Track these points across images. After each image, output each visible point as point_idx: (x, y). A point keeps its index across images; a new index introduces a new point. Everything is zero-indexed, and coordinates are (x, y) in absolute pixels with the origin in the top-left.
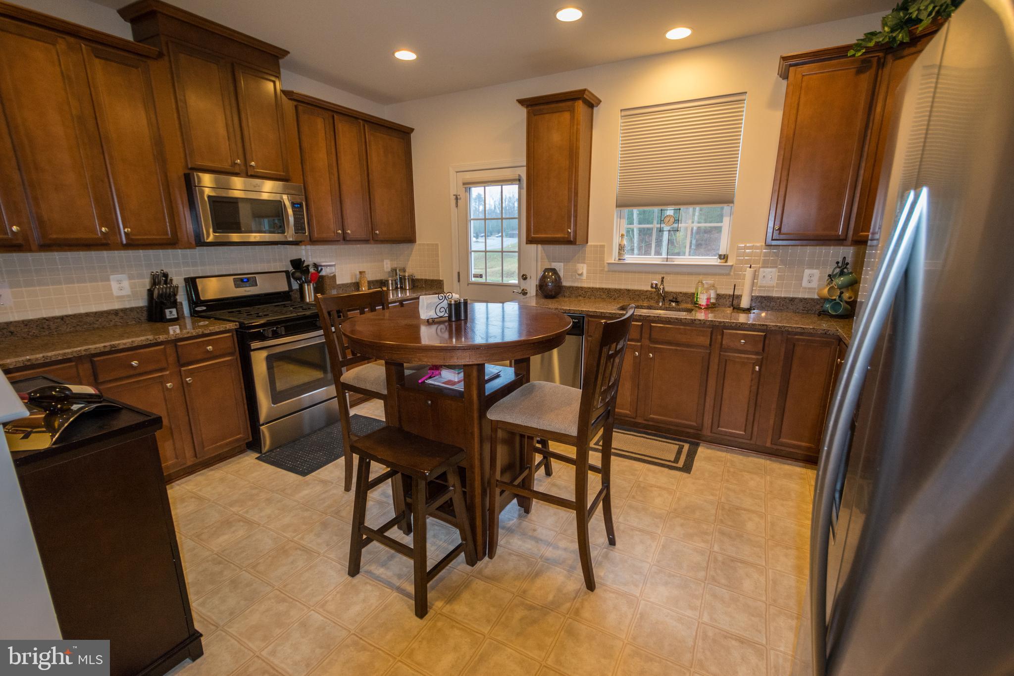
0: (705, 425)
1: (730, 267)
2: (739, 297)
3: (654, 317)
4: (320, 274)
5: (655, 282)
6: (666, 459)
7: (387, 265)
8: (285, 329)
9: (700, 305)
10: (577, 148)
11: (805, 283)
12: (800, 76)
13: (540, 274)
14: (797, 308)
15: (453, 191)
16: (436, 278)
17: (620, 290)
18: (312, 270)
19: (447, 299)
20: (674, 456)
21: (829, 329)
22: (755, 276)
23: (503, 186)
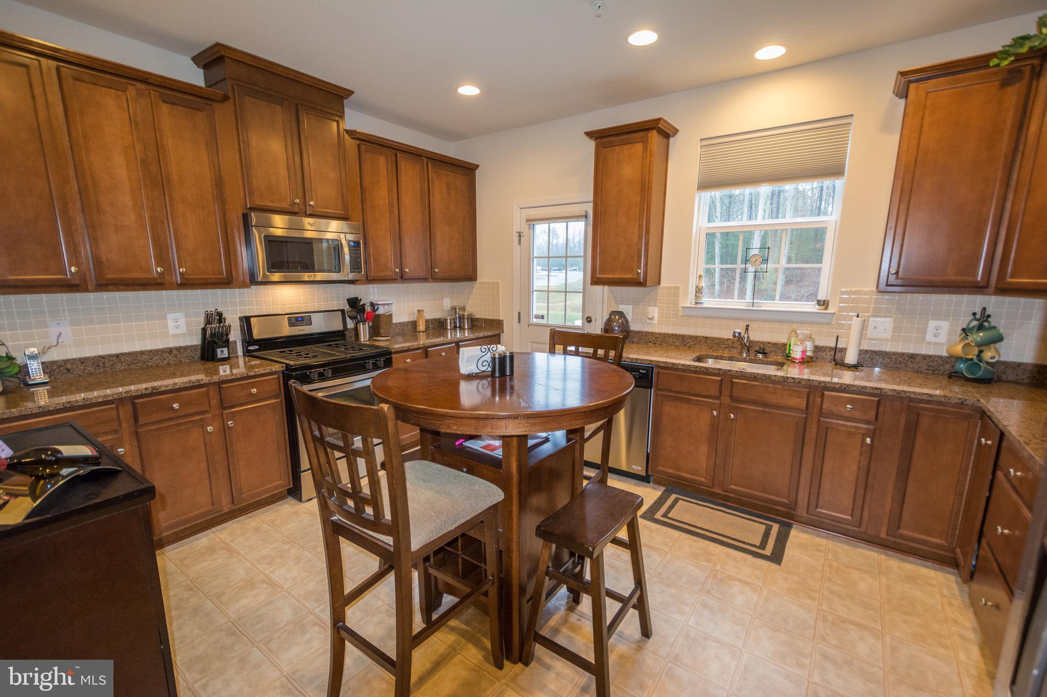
0: (800, 503)
1: (831, 315)
2: (844, 350)
3: (737, 371)
4: (377, 313)
5: (738, 330)
6: (750, 542)
7: (447, 303)
8: (332, 371)
9: (794, 358)
10: (650, 182)
11: (929, 337)
12: (923, 94)
13: (606, 317)
14: (920, 367)
15: (516, 228)
16: (495, 318)
17: (696, 337)
18: (368, 309)
19: (491, 351)
20: (760, 540)
21: (966, 398)
22: (864, 327)
23: (569, 223)
